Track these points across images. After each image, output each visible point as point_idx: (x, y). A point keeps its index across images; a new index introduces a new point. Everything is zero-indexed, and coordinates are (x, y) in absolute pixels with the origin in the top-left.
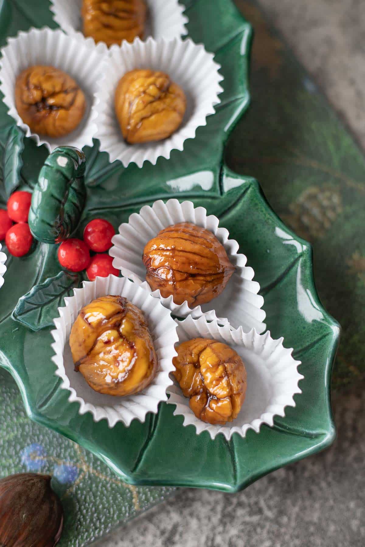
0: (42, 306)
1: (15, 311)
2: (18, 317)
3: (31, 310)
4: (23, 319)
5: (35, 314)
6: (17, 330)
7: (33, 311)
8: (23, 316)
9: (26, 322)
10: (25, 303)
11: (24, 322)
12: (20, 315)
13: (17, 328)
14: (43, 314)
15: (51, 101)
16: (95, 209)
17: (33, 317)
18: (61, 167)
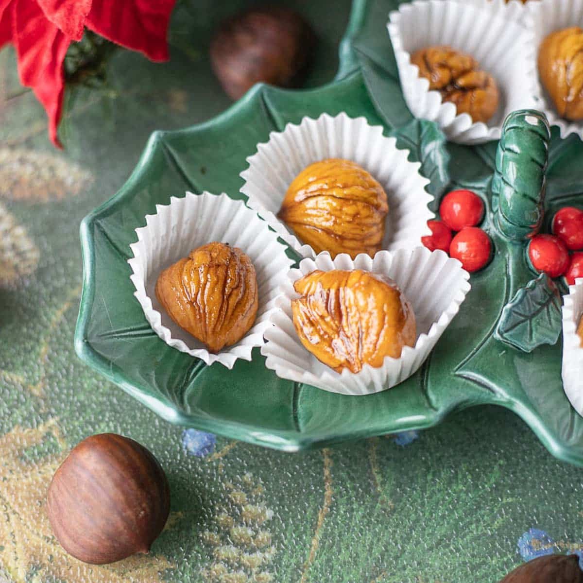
0: (531, 318)
1: (500, 327)
2: (505, 335)
3: (519, 323)
4: (511, 336)
5: (525, 329)
6: (504, 354)
7: (521, 325)
8: (510, 333)
9: (515, 341)
10: (513, 313)
11: (513, 340)
12: (506, 331)
13: (504, 352)
14: (534, 329)
15: (461, 82)
16: (556, 199)
17: (522, 333)
18: (534, 126)
